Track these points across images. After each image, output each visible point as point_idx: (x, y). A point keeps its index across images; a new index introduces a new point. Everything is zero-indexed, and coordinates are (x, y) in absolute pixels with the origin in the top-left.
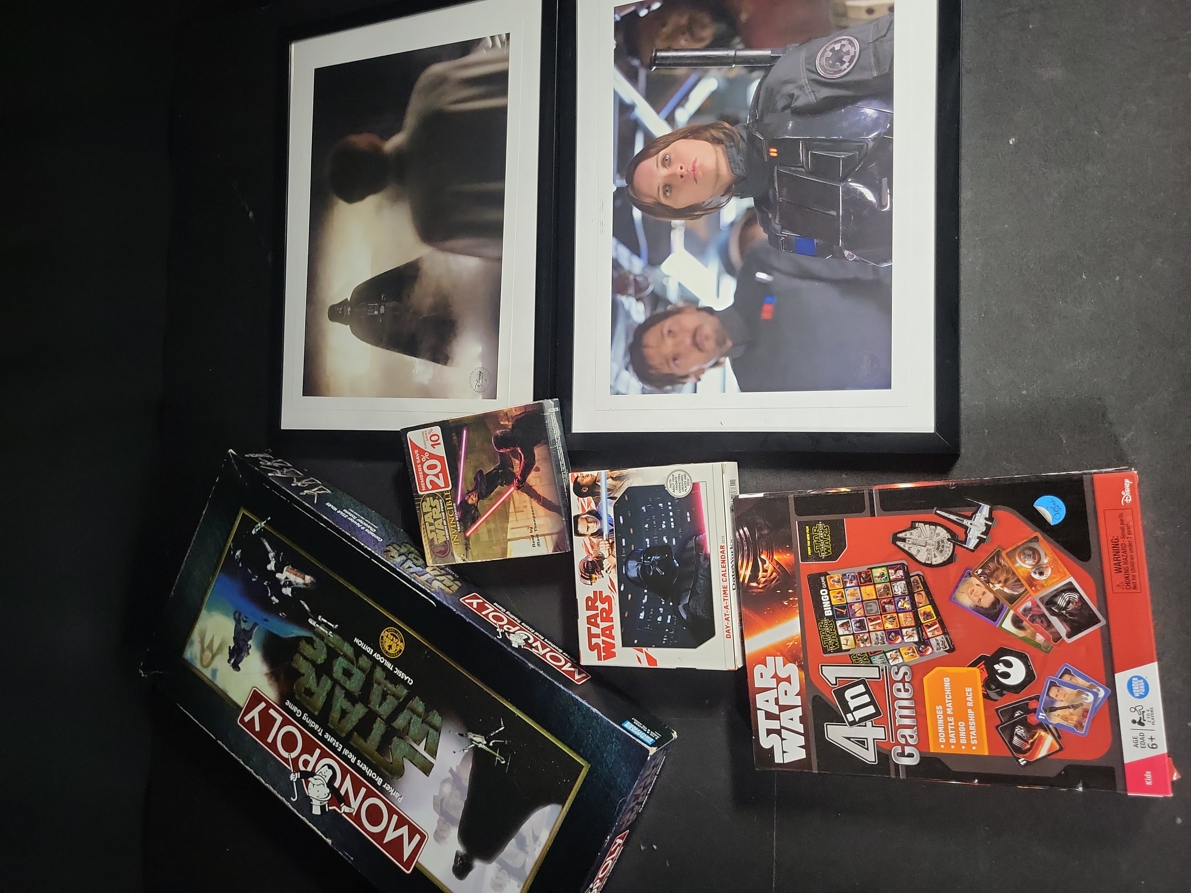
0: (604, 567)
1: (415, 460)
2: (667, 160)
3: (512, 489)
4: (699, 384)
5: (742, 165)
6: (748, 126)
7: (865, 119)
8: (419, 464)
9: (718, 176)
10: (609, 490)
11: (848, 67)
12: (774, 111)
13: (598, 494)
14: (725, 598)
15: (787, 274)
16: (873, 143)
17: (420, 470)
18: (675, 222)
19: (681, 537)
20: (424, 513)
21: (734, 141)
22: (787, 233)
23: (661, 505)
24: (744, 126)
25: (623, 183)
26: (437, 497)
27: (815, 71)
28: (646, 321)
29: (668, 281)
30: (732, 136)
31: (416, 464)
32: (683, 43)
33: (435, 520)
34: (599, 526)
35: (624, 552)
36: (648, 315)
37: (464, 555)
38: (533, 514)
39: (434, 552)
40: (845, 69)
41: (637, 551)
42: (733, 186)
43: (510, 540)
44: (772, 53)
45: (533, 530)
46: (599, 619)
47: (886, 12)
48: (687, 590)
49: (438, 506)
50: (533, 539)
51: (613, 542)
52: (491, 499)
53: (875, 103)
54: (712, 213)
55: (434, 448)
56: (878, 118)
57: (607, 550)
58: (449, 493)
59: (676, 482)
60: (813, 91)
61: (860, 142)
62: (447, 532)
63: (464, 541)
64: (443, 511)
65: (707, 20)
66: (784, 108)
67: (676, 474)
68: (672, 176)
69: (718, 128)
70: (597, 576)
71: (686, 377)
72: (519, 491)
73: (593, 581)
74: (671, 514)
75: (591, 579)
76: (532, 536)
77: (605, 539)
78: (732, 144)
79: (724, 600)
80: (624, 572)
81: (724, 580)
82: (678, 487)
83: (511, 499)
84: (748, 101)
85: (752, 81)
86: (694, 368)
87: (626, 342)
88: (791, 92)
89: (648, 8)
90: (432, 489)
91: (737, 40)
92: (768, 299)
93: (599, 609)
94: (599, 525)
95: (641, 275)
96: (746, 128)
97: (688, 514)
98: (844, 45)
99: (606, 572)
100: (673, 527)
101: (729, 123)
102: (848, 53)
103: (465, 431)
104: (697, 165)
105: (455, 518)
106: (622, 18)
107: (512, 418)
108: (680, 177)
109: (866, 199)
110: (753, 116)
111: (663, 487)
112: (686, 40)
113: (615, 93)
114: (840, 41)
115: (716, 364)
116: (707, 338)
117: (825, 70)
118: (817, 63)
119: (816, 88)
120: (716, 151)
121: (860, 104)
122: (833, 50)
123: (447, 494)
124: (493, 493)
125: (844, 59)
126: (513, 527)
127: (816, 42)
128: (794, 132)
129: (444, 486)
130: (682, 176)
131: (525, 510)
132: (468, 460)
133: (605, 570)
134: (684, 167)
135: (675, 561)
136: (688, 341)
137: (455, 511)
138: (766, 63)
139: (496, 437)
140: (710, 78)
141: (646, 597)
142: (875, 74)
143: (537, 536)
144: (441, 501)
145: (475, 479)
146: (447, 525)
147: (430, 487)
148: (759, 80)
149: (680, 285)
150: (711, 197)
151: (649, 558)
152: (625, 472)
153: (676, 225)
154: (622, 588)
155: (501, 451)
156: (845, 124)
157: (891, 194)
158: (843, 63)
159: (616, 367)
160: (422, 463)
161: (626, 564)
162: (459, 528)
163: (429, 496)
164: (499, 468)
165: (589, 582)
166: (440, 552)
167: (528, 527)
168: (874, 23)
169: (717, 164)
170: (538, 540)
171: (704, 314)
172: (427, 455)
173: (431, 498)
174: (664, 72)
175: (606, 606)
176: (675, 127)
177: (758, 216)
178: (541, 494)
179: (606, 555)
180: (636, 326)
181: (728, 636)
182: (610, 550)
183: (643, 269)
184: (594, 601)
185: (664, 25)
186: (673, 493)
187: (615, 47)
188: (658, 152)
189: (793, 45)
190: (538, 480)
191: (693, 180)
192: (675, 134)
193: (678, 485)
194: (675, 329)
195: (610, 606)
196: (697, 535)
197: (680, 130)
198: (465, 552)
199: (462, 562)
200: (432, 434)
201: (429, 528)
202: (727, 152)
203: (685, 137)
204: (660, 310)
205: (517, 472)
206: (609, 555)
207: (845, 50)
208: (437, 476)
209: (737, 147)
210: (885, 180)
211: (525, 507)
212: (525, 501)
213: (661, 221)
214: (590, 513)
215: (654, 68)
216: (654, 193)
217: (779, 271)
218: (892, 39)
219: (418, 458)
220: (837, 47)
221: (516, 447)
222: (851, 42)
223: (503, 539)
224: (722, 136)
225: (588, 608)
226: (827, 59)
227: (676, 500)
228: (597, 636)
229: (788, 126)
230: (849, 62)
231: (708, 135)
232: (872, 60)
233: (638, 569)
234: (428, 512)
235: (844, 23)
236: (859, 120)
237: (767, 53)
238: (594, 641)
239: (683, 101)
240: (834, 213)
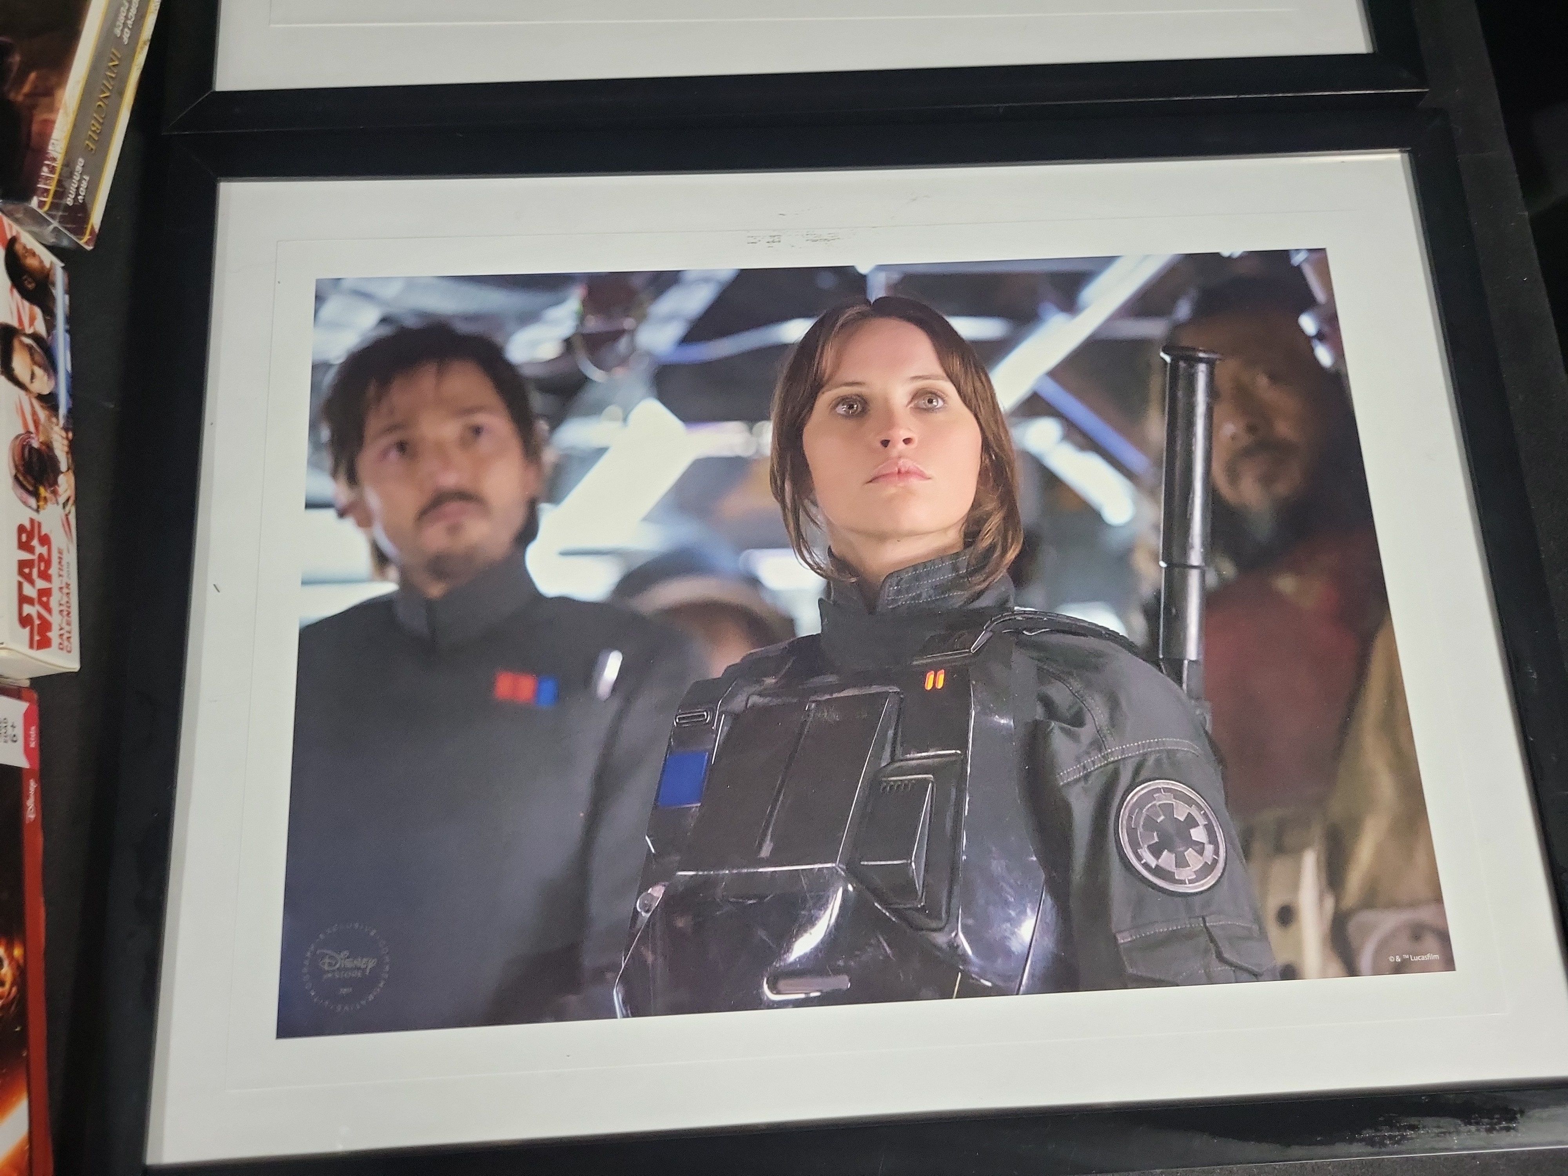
2: (930, 401)
4: (330, 514)
5: (904, 600)
6: (1007, 610)
7: (1009, 920)
9: (882, 537)
11: (1146, 866)
12: (1043, 676)
15: (613, 734)
16: (945, 946)
18: (767, 432)
21: (971, 574)
22: (722, 728)
24: (1007, 601)
25: (877, 290)
27: (1141, 778)
28: (510, 367)
29: (613, 419)
30: (984, 567)
32: (1228, 429)
36: (527, 372)
40: (1139, 858)
42: (853, 580)
44: (1190, 662)
47: (1282, 958)
53: (1048, 943)
54: (787, 526)
56: (1008, 953)
60: (1086, 777)
61: (948, 912)
65: (1282, 488)
66: (1047, 703)
68: (889, 419)
69: (1006, 531)
71: (353, 479)
78: (963, 571)
84: (1074, 606)
85: (1121, 615)
86: (373, 500)
87: (454, 316)
88: (1088, 718)
89: (1320, 336)
91: (1229, 570)
92: (549, 687)
95: (633, 349)
96: (1003, 605)
98: (1201, 852)
101: (1018, 557)
102: (1181, 863)
104: (914, 482)
106: (1298, 269)
108: (884, 437)
109: (797, 936)
110: (1032, 622)
112: (1234, 438)
113: (1107, 261)
114: (1213, 840)
115: (381, 559)
116: (454, 530)
117: (1140, 804)
118: (1161, 784)
119: (1096, 784)
120: (945, 530)
121: (1048, 901)
122: (1191, 822)
125: (1165, 852)
127: (1211, 774)
128: (987, 732)
130: (885, 443)
134: (912, 446)
136: (450, 480)
138: (1167, 644)
140: (1136, 503)
142: (1123, 939)
148: (1121, 630)
149: (601, 451)
150: (829, 523)
153: (760, 434)
156: (997, 866)
157: (807, 1002)
158: (1156, 851)
159: (390, 292)
168: (1255, 927)
169: (913, 534)
171: (517, 519)
174: (1157, 383)
176: (1014, 420)
177: (774, 649)
180: (498, 339)
183: (649, 354)
185: (1273, 378)
187: (1226, 253)
188: (951, 377)
189: (1208, 718)
191: (874, 473)
192: (996, 422)
194: (485, 444)
197: (1006, 432)
202: (942, 559)
203: (986, 446)
204: (538, 401)
207: (1190, 854)
209: (956, 584)
210: (844, 982)
213: (771, 393)
215: (1168, 359)
216: (849, 373)
217: (621, 715)
218: (1210, 980)
220: (1198, 834)
222: (1207, 869)
224: (985, 543)
226: (1168, 809)
229: (1001, 717)
230: (1157, 866)
231: (989, 507)
232: (1162, 929)
235: (1257, 847)
236: (1006, 903)
237: (1192, 650)
239: (1079, 438)
240: (766, 851)
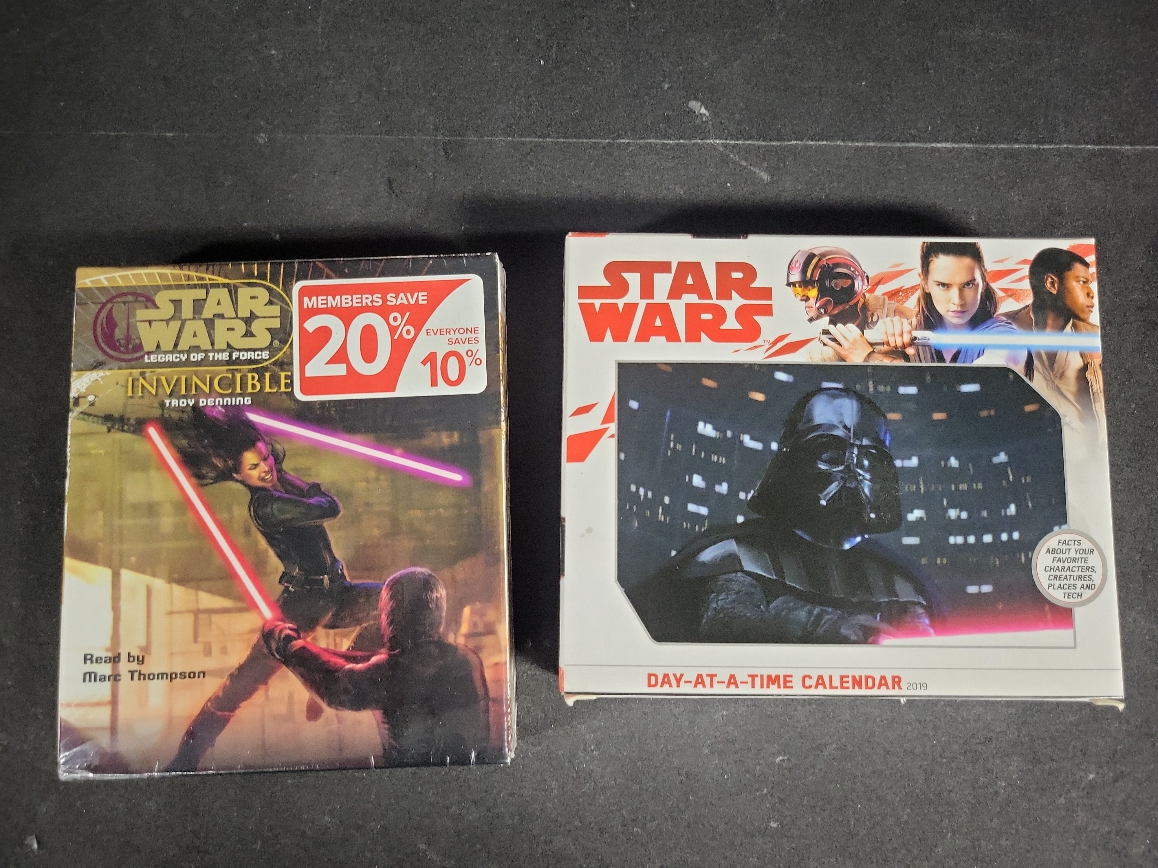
0: (840, 326)
1: (397, 289)
3: (268, 613)
8: (384, 299)
10: (1052, 357)
13: (1041, 325)
14: (757, 680)
17: (367, 300)
19: (924, 561)
20: (236, 287)
23: (1012, 509)
26: (276, 343)
31: (384, 289)
33: (209, 324)
34: (950, 318)
35: (881, 388)
37: (92, 404)
38: (183, 675)
39: (110, 300)
41: (884, 428)
43: (116, 577)
45: (134, 666)
46: (692, 298)
48: (778, 569)
49: (249, 342)
50: (108, 660)
51: (907, 358)
52: (247, 532)
55: (424, 363)
57: (885, 339)
58: (283, 389)
59: (1074, 560)
62: (169, 358)
63: (133, 413)
64: (235, 355)
67: (1094, 560)
70: (812, 301)
72: (256, 637)
73: (799, 290)
74: (988, 538)
75: (805, 283)
76: (115, 660)
77: (915, 334)
79: (753, 677)
80: (826, 385)
81: (808, 682)
82: (1060, 565)
83: (239, 605)
90: (302, 330)
93: (722, 303)
94: (956, 321)
97: (987, 589)
99: (826, 332)
100: (952, 540)
103: (457, 477)
105: (208, 396)
107: (477, 650)
111: (1062, 518)
123: (283, 381)
124: (263, 543)
126: (154, 595)
129: (308, 374)
131: (199, 647)
132: (372, 474)
133: (831, 328)
135: (859, 539)
137: (227, 401)
139: (427, 584)
141: (758, 446)
143: (115, 677)
144: (265, 355)
145: (316, 489)
146: (188, 363)
147: (311, 325)
151: (866, 463)
152: (1100, 407)
154: (781, 376)
155: (385, 595)
160: (384, 311)
161: (847, 392)
162: (175, 402)
163: (285, 315)
164: (337, 577)
165: (796, 277)
166: (111, 322)
167: (146, 649)
170: (103, 679)
172: (406, 331)
173: (276, 324)
175: (731, 323)
178: (238, 712)
179: (873, 334)
181: (653, 679)
182: (885, 348)
184: (746, 291)
186: (1044, 549)
190: (281, 709)
193: (1066, 565)
195: (731, 336)
196: (930, 610)
198: (102, 408)
199: (73, 394)
200: (467, 360)
201: (188, 297)
205: (315, 639)
206: (872, 345)
208: (341, 356)
211: (208, 651)
212: (224, 651)
214: (989, 295)
219: (402, 299)
221: (391, 649)
223: (121, 554)
225: (722, 269)
227: (1026, 556)
228: (647, 290)
233: (835, 427)
234: (235, 304)
238: (633, 279)
